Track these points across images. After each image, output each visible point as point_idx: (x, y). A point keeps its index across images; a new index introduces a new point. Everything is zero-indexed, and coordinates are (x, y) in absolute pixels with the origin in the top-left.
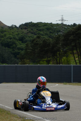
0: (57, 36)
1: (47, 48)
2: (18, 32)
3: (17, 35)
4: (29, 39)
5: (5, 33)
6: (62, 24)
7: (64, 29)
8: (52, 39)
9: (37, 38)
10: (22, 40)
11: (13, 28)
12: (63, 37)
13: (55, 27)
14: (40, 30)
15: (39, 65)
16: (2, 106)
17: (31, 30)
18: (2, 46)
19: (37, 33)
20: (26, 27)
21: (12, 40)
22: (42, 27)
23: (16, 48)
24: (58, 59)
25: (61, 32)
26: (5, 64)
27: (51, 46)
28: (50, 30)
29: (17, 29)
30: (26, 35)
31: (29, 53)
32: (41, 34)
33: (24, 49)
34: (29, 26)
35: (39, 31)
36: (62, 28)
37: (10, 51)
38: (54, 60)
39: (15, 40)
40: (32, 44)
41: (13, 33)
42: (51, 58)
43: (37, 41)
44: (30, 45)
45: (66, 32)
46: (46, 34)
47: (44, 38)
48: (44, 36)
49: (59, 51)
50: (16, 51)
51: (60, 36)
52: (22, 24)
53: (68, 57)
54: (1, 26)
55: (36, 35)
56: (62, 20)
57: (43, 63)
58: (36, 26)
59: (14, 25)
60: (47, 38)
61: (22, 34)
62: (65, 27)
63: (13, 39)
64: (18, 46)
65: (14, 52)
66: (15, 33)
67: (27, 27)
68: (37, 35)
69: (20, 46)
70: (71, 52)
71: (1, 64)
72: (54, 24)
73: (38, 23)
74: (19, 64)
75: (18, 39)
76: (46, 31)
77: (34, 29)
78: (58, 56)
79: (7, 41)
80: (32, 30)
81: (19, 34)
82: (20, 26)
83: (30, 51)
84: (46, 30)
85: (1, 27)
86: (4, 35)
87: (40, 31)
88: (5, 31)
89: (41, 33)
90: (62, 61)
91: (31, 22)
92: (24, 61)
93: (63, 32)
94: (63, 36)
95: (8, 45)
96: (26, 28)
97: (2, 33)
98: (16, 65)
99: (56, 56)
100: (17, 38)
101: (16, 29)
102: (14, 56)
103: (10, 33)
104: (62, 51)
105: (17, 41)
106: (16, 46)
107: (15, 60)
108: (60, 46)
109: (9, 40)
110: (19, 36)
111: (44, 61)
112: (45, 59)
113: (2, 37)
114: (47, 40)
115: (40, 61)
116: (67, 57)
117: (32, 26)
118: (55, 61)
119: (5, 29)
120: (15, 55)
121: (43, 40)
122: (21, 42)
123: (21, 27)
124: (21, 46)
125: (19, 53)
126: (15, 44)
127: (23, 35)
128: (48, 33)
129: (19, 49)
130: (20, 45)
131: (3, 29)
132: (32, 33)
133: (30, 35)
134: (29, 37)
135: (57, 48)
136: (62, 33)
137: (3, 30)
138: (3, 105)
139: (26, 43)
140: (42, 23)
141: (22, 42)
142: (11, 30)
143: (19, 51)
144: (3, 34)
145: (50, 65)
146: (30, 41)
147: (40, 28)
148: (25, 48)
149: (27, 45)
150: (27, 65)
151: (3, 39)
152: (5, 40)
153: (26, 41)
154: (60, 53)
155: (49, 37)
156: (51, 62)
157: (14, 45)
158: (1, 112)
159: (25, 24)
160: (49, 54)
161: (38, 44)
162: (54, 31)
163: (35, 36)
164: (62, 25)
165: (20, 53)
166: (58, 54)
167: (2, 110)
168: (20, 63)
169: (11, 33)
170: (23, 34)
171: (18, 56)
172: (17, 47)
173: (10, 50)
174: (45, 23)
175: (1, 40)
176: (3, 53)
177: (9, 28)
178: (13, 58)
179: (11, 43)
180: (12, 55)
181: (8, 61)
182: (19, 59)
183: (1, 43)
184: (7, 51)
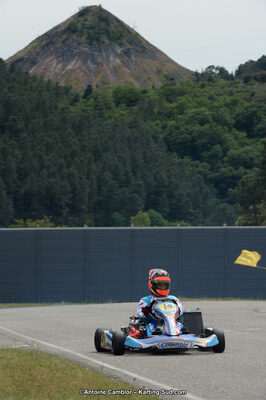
2: (231, 94)
3: (227, 105)
5: (183, 99)
10: (246, 125)
11: (212, 78)
18: (170, 150)
21: (207, 126)
23: (225, 159)
26: (182, 222)
29: (229, 82)
33: (256, 161)
37: (200, 173)
39: (220, 127)
41: (211, 98)
50: (226, 170)
52: (252, 62)
54: (165, 73)
59: (217, 69)
61: (246, 104)
63: (214, 124)
64: (232, 152)
65: (217, 174)
66: (222, 98)
69: (241, 150)
71: (165, 222)
74: (237, 223)
75: (233, 121)
79: (190, 133)
81: (235, 103)
82: (241, 69)
85: (165, 76)
86: (176, 108)
88: (182, 93)
92: (256, 211)
95: (191, 149)
96: (263, 79)
97: (171, 102)
98: (225, 226)
100: (229, 118)
101: (222, 82)
102: (214, 190)
103: (199, 100)
105: (230, 131)
106: (225, 151)
107: (221, 206)
109: (198, 127)
110: (239, 109)
113: (170, 115)
119: (182, 84)
120: (223, 185)
122: (244, 134)
123: (244, 75)
124: (246, 152)
125: (237, 178)
126: (221, 143)
127: (252, 107)
129: (235, 162)
130: (243, 145)
131: (174, 85)
137: (172, 87)
139: (263, 136)
141: (250, 136)
142: (203, 86)
143: (235, 172)
148: (261, 158)
151: (171, 123)
152: (182, 129)
153: (264, 132)
157: (218, 146)
159: (260, 60)
165: (240, 178)
168: (240, 218)
169: (206, 99)
170: (253, 102)
171: (230, 190)
172: (229, 153)
173: (201, 169)
175: (164, 128)
176: (173, 179)
177: (195, 78)
178: (212, 201)
179: (205, 140)
180: (207, 189)
181: (192, 210)
182: (238, 204)
183: (165, 139)
184: (188, 173)
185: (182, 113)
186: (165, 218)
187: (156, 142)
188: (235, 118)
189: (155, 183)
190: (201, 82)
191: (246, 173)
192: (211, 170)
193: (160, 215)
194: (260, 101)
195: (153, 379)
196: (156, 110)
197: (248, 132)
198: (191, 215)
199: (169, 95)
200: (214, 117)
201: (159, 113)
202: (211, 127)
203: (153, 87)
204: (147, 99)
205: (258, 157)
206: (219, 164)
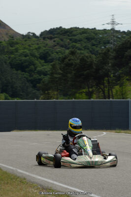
0: (104, 51)
1: (88, 71)
2: (38, 44)
3: (36, 49)
4: (57, 56)
5: (17, 46)
6: (113, 29)
7: (115, 38)
8: (95, 55)
9: (70, 54)
10: (45, 57)
11: (30, 37)
12: (114, 52)
13: (101, 36)
14: (76, 41)
15: (74, 100)
16: (12, 170)
17: (60, 41)
18: (12, 67)
19: (70, 45)
20: (51, 35)
21: (28, 58)
22: (79, 35)
23: (36, 71)
24: (106, 89)
25: (111, 43)
26: (17, 98)
27: (95, 67)
28: (93, 41)
29: (37, 39)
30: (51, 49)
31: (57, 79)
32: (76, 48)
33: (49, 73)
34: (57, 34)
35: (74, 42)
36: (112, 37)
37: (25, 77)
38: (100, 92)
39: (33, 58)
40: (62, 65)
41: (29, 46)
42: (94, 88)
43: (69, 60)
44: (58, 66)
45: (120, 43)
46: (86, 48)
47: (83, 54)
48: (82, 52)
49: (108, 76)
50: (36, 76)
51: (109, 51)
52: (46, 31)
53: (124, 87)
54: (10, 35)
55: (68, 49)
56: (113, 23)
57: (80, 96)
58: (68, 33)
60: (87, 54)
61: (44, 49)
62: (117, 35)
64: (38, 69)
65: (32, 78)
66: (34, 46)
67: (53, 36)
68: (70, 50)
69: (42, 68)
70: (127, 77)
71: (10, 98)
72: (99, 30)
73: (71, 28)
74: (40, 99)
75: (39, 56)
76: (85, 42)
77: (65, 40)
78: (107, 84)
79: (21, 61)
80: (62, 40)
81: (39, 48)
82: (42, 34)
83: (59, 76)
84: (86, 40)
85: (10, 36)
87: (76, 43)
88: (17, 43)
89: (78, 45)
90: (112, 93)
91: (61, 27)
92: (48, 94)
93: (114, 45)
94: (114, 50)
95: (21, 67)
96: (51, 38)
97: (12, 47)
98: (35, 100)
99: (103, 84)
100: (37, 54)
101: (34, 39)
102: (31, 85)
103: (24, 46)
104: (112, 75)
105: (37, 60)
106: (36, 68)
107: (34, 91)
108: (109, 68)
109: (24, 58)
110: (41, 51)
111: (82, 93)
112: (84, 90)
113: (12, 53)
114: (87, 57)
115: (75, 93)
116: (120, 86)
117: (61, 34)
118: (101, 94)
119: (17, 39)
120: (34, 83)
121: (80, 58)
122: (43, 61)
123: (43, 36)
124: (44, 69)
125: (40, 80)
126: (34, 65)
128: (89, 45)
129: (40, 73)
130: (43, 66)
131: (14, 39)
132: (62, 46)
133: (58, 49)
134: (57, 53)
135: (104, 71)
136: (112, 45)
137: (13, 41)
138: (14, 168)
139: (51, 62)
140: (78, 28)
141: (45, 62)
142: (26, 41)
143: (40, 77)
144: (14, 48)
145: (92, 100)
146: (59, 60)
147: (75, 37)
148: (51, 71)
149: (54, 66)
150: (55, 100)
151: (13, 56)
152: (17, 59)
153: (52, 60)
154: (108, 80)
155: (91, 52)
156: (94, 96)
157: (32, 66)
158: (12, 179)
159: (50, 30)
160: (90, 81)
161: (72, 64)
162: (100, 42)
163: (67, 52)
164: (112, 31)
165: (42, 80)
166: (105, 82)
167: (12, 177)
168: (42, 96)
169: (27, 46)
170: (47, 48)
171: (38, 85)
173: (25, 76)
174: (83, 29)
175: (9, 58)
176: (13, 80)
177: (22, 37)
178: (30, 89)
179: (27, 64)
180: (28, 84)
181: (21, 93)
182: (41, 91)
183: (10, 63)
184: (20, 77)
185: (17, 52)
186: (10, 96)
187: (6, 64)
188: (39, 54)
189: (5, 82)
190: (25, 39)
191: (44, 78)
192: (30, 76)
193: (7, 95)
194: (50, 47)
195: (5, 164)
196: (6, 50)
197: (45, 60)
198: (21, 95)
199: (12, 44)
200: (31, 54)
201: (7, 52)
202: (29, 58)
203: (5, 41)
204: (2, 46)
205: (49, 71)
206: (33, 74)
